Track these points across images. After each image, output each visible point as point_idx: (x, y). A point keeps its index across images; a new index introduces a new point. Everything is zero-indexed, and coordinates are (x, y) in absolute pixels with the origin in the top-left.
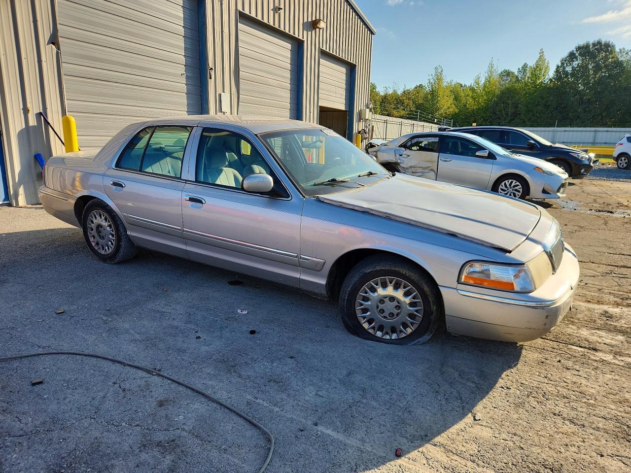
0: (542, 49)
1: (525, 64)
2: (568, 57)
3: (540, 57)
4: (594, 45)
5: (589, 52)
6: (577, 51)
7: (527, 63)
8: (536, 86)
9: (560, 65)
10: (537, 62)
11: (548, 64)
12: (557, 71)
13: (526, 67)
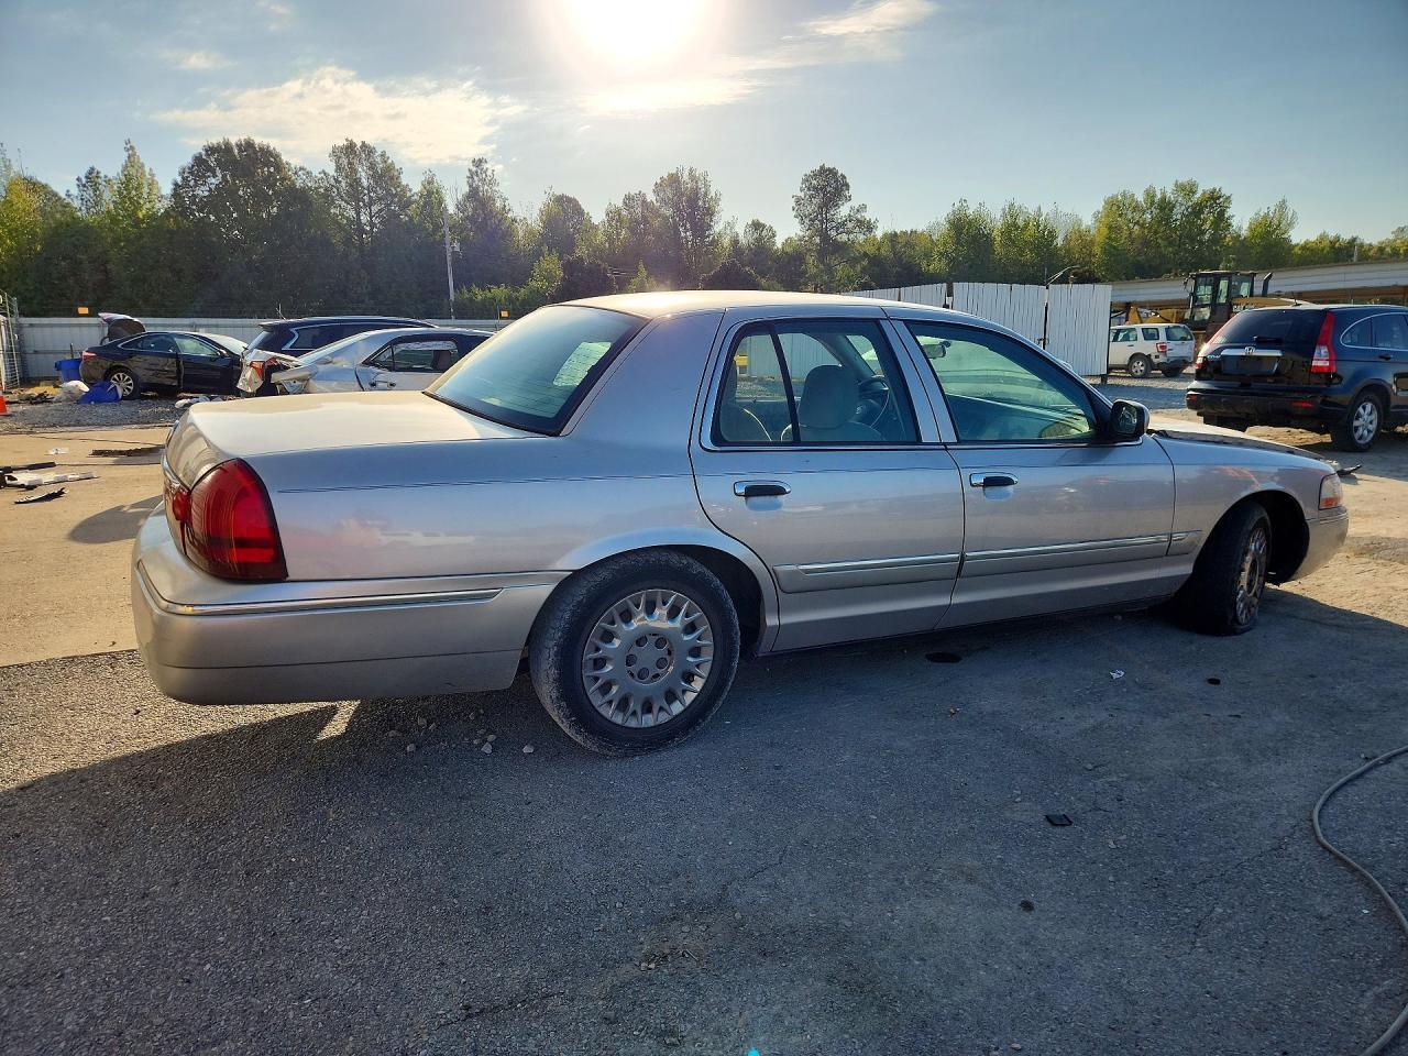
0: (129, 142)
1: (93, 169)
2: (193, 166)
3: (129, 157)
4: (239, 146)
5: (235, 162)
6: (208, 155)
7: (97, 168)
8: (138, 222)
9: (179, 180)
10: (125, 167)
11: (152, 175)
12: (176, 194)
13: (98, 177)
